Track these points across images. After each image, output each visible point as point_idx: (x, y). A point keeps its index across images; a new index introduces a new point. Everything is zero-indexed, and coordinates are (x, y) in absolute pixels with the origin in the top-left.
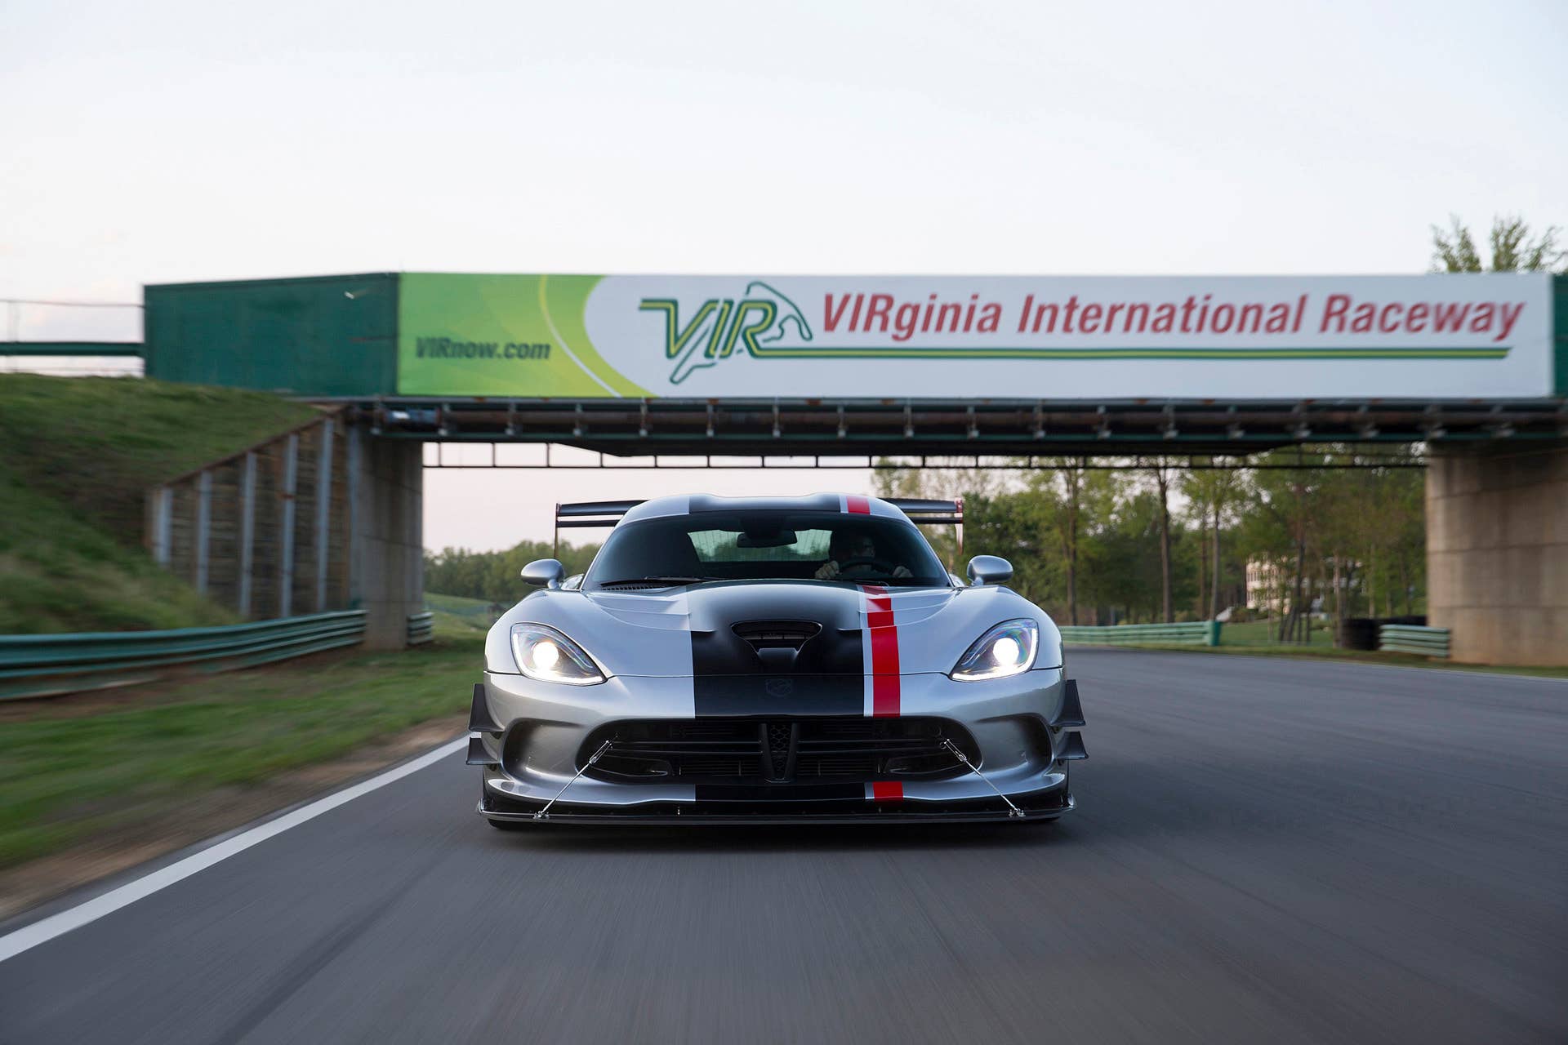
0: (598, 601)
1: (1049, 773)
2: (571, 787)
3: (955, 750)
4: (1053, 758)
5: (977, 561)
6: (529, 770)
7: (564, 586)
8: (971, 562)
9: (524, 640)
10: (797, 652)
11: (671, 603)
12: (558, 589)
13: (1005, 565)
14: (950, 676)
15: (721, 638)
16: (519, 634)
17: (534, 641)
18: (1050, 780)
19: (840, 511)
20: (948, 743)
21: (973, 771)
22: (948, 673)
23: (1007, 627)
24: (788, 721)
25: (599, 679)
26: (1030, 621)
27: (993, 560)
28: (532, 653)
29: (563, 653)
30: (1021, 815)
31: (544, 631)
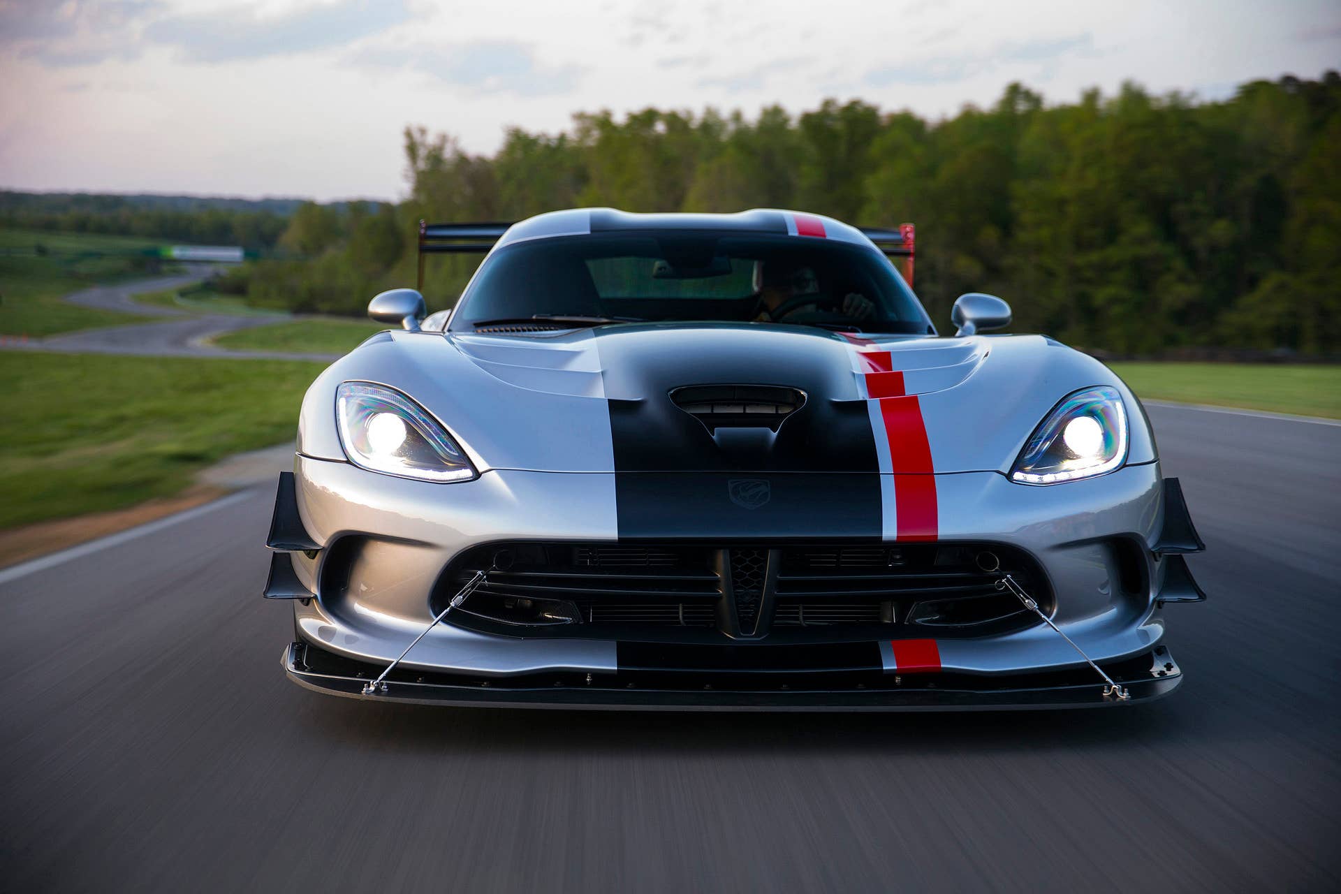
0: (468, 349)
1: (1145, 625)
2: (425, 640)
3: (1019, 592)
4: (1152, 597)
5: (967, 301)
6: (360, 608)
7: (427, 325)
8: (958, 302)
9: (354, 408)
10: (774, 435)
11: (574, 354)
12: (416, 330)
13: (1000, 307)
14: (1009, 476)
15: (654, 410)
16: (348, 398)
17: (370, 410)
18: (1145, 635)
19: (787, 233)
20: (1008, 580)
21: (1043, 621)
22: (1006, 472)
23: (1080, 399)
24: (764, 545)
25: (468, 473)
26: (1109, 389)
27: (979, 299)
28: (366, 430)
29: (411, 431)
30: (1124, 696)
31: (385, 396)
